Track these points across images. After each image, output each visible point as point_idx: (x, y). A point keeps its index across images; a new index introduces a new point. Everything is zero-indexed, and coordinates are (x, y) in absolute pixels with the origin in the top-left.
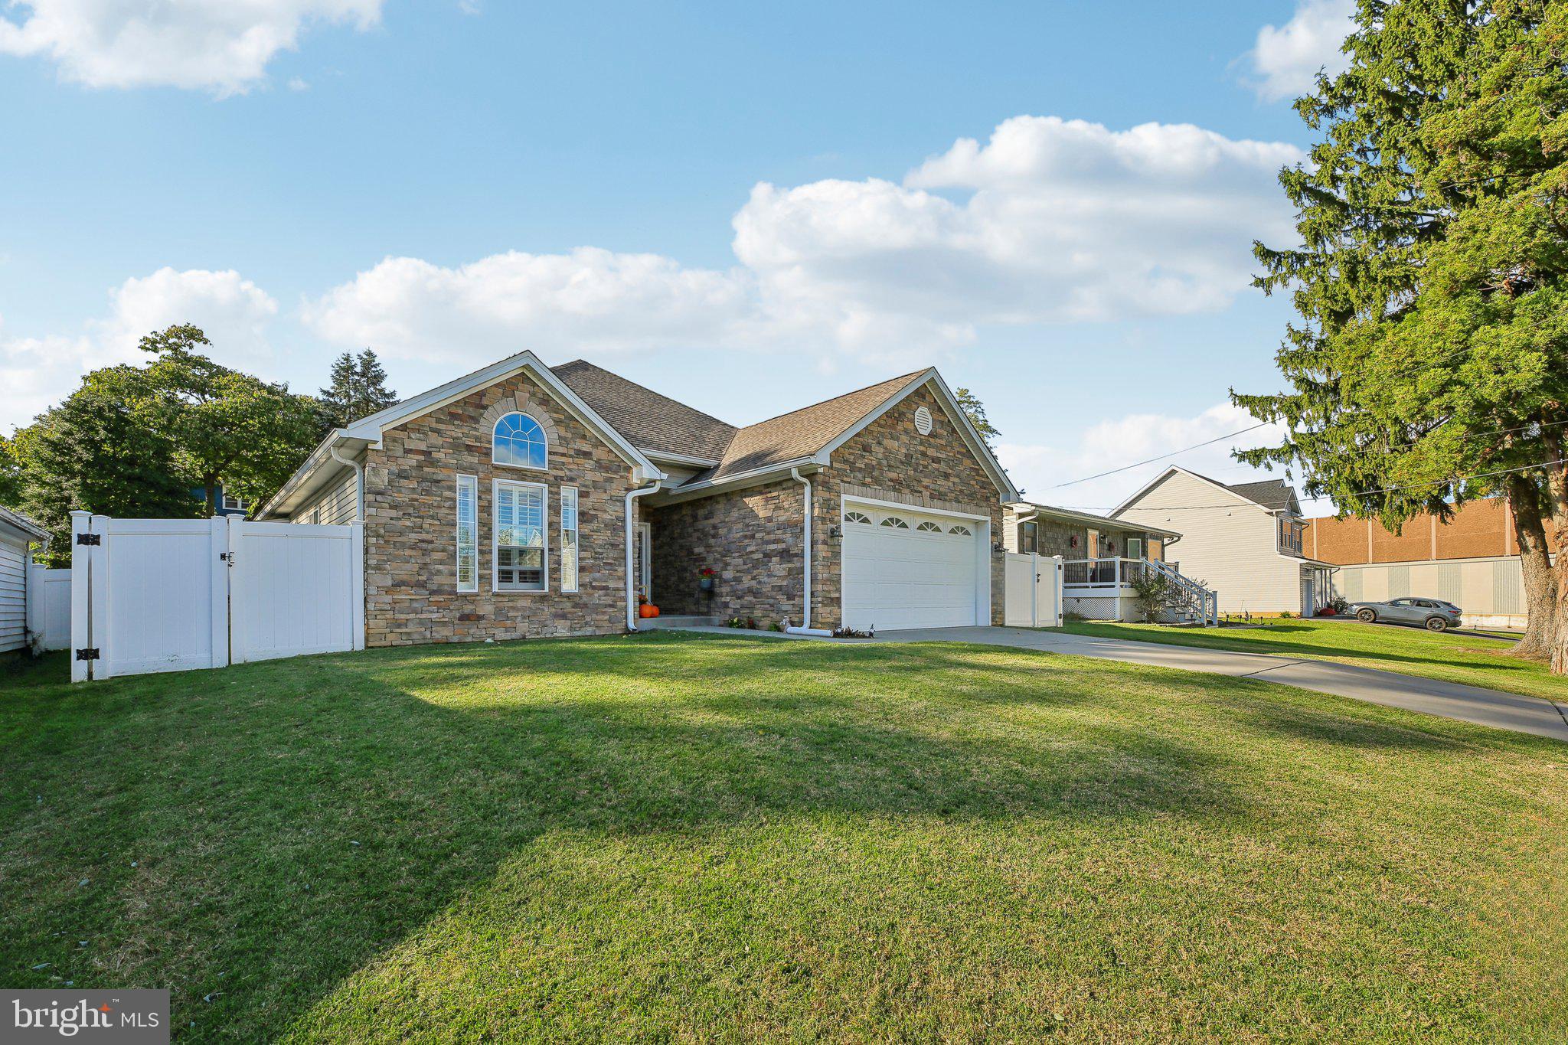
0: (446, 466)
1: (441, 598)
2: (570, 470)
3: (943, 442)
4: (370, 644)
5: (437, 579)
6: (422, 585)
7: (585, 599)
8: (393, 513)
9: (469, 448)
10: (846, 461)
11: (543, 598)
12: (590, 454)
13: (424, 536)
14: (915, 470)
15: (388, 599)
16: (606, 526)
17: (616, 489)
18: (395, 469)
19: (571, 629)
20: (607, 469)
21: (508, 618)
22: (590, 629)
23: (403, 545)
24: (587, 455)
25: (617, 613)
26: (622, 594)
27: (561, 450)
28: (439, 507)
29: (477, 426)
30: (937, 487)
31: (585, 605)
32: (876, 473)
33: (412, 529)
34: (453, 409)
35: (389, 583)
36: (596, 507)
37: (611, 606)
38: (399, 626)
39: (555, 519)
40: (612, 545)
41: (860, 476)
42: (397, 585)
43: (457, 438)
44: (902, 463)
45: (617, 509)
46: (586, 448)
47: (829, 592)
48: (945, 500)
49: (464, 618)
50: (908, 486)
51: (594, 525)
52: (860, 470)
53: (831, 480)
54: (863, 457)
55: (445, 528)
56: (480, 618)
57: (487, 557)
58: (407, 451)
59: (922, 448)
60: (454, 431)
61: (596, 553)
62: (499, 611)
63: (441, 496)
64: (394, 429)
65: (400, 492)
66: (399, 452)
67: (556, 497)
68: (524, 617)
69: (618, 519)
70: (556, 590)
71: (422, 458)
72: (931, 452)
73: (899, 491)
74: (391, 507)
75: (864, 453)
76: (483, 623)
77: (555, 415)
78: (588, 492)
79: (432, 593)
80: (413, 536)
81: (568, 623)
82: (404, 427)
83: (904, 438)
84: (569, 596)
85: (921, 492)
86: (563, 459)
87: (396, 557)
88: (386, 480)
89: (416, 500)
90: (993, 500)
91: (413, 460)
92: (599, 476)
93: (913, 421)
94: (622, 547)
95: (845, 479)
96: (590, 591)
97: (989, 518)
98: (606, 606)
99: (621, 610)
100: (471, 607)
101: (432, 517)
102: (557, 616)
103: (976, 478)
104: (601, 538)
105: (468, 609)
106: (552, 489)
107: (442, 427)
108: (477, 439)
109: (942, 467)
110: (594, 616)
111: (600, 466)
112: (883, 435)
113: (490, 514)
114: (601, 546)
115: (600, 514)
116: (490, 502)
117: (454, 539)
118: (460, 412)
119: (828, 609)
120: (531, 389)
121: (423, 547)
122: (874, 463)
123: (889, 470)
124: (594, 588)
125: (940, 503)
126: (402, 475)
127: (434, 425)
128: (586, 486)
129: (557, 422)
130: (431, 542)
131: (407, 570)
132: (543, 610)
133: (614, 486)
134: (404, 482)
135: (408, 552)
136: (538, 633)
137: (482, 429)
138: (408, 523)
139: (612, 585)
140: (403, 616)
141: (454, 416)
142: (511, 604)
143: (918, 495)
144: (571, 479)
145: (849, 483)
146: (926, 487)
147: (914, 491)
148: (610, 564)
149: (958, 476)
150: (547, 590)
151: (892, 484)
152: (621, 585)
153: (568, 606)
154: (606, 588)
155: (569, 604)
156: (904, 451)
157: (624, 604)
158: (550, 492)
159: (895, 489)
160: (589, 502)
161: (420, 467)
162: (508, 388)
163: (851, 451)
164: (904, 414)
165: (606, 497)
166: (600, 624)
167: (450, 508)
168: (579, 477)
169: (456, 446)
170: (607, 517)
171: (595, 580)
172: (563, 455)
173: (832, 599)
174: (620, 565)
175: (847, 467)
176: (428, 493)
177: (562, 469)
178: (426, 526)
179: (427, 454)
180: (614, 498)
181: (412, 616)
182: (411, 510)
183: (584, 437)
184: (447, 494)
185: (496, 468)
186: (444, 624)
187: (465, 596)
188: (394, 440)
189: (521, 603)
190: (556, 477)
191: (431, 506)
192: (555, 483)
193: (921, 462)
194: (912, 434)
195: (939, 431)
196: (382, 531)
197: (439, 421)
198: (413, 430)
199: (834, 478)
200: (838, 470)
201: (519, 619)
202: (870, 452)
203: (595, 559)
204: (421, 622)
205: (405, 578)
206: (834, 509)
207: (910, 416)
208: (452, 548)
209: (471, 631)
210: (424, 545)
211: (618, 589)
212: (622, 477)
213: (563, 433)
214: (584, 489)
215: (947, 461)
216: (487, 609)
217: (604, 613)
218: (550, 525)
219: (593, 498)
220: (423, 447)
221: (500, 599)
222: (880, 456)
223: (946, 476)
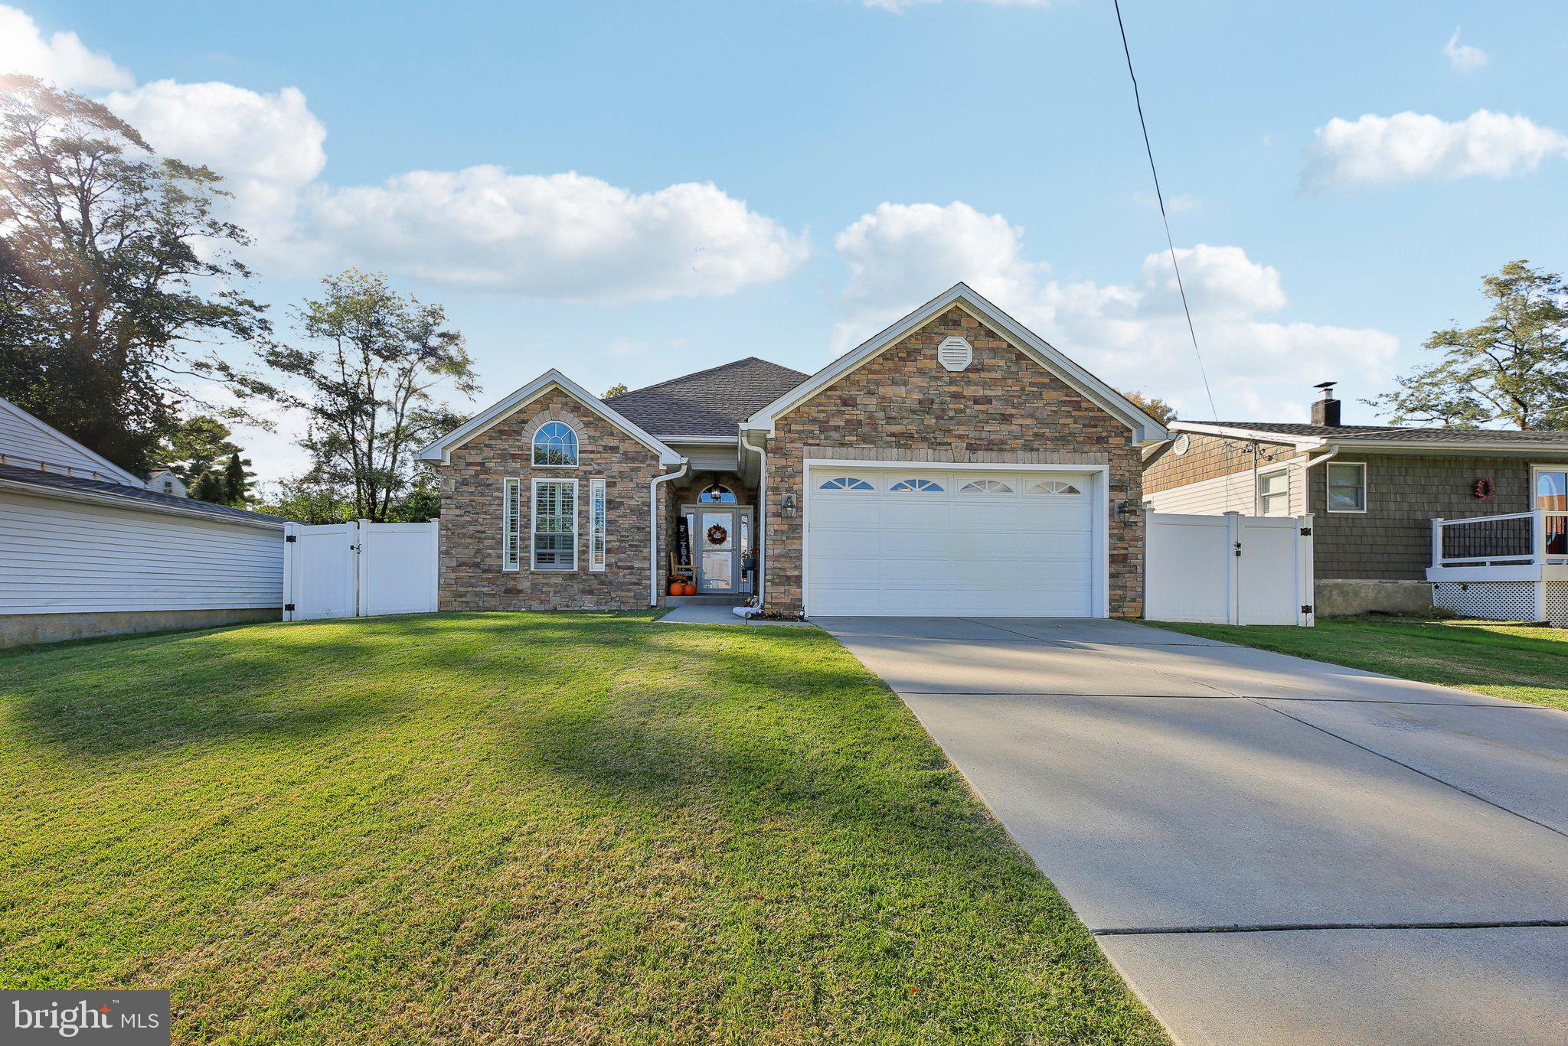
0: (496, 473)
1: (490, 576)
2: (598, 464)
3: (999, 375)
4: (442, 609)
5: (488, 561)
6: (476, 565)
7: (611, 577)
8: (458, 512)
9: (513, 456)
10: (814, 421)
11: (572, 576)
12: (618, 448)
13: (479, 528)
14: (938, 418)
15: (453, 576)
16: (631, 511)
17: (641, 478)
18: (459, 479)
19: (598, 603)
20: (633, 460)
21: (542, 593)
22: (616, 604)
23: (464, 535)
24: (614, 449)
25: (642, 591)
26: (647, 573)
27: (590, 448)
28: (490, 505)
29: (519, 438)
30: (984, 435)
31: (611, 583)
32: (865, 429)
33: (470, 523)
34: (502, 428)
35: (454, 564)
36: (623, 494)
37: (635, 584)
38: (461, 597)
39: (584, 508)
40: (638, 529)
41: (835, 435)
42: (461, 565)
43: (504, 450)
44: (913, 412)
45: (642, 495)
46: (613, 442)
47: (784, 569)
48: (1001, 450)
49: (508, 591)
50: (924, 439)
51: (621, 512)
52: (836, 428)
53: (788, 445)
54: (843, 413)
55: (494, 521)
56: (520, 591)
57: (527, 543)
58: (468, 464)
59: (953, 389)
60: (502, 444)
61: (622, 536)
62: (534, 586)
63: (491, 496)
64: (459, 448)
65: (462, 495)
66: (463, 466)
67: (586, 489)
68: (555, 592)
69: (644, 504)
70: (584, 569)
71: (479, 468)
72: (969, 391)
73: (909, 447)
74: (457, 508)
75: (843, 409)
76: (522, 596)
77: (585, 419)
78: (615, 482)
79: (485, 571)
80: (471, 528)
81: (595, 598)
82: (465, 447)
83: (918, 381)
84: (596, 575)
85: (950, 444)
86: (592, 456)
87: (460, 544)
88: (453, 487)
89: (474, 501)
90: (1114, 441)
91: (471, 471)
92: (626, 467)
93: (935, 357)
94: (647, 529)
95: (811, 441)
96: (615, 570)
97: (1105, 468)
98: (631, 584)
99: (645, 587)
100: (513, 583)
101: (485, 513)
102: (584, 592)
103: (1074, 413)
104: (625, 523)
105: (511, 584)
106: (581, 482)
107: (493, 442)
108: (520, 448)
109: (997, 407)
110: (619, 593)
111: (627, 457)
112: (878, 384)
113: (529, 508)
114: (627, 530)
115: (625, 501)
116: (529, 498)
117: (501, 529)
118: (507, 429)
119: (782, 589)
120: (563, 400)
121: (478, 537)
122: (861, 417)
123: (887, 423)
124: (619, 567)
125: (988, 455)
126: (465, 483)
127: (487, 442)
128: (612, 477)
129: (587, 425)
130: (484, 532)
131: (465, 554)
132: (572, 586)
133: (640, 474)
134: (465, 488)
135: (468, 541)
136: (568, 606)
137: (524, 440)
138: (468, 519)
139: (637, 565)
140: (462, 589)
141: (501, 432)
142: (545, 581)
143: (944, 448)
144: (599, 472)
145: (818, 445)
146: (960, 437)
147: (935, 445)
148: (636, 546)
149: (1032, 416)
150: (576, 569)
151: (894, 439)
152: (646, 565)
153: (595, 584)
154: (631, 568)
155: (595, 582)
156: (917, 396)
157: (647, 582)
158: (580, 485)
159: (899, 446)
160: (615, 491)
161: (477, 475)
162: (544, 404)
163: (820, 408)
164: (919, 351)
165: (631, 485)
166: (624, 600)
167: (498, 505)
168: (607, 470)
169: (504, 456)
170: (633, 503)
171: (621, 560)
172: (592, 452)
173: (788, 578)
174: (645, 547)
175: (816, 429)
176: (483, 495)
177: (591, 465)
178: (480, 520)
179: (482, 464)
180: (640, 486)
181: (470, 589)
182: (470, 509)
183: (612, 434)
184: (496, 494)
185: (534, 470)
186: (493, 596)
187: (508, 574)
188: (459, 457)
189: (554, 580)
190: (585, 472)
191: (484, 505)
192: (585, 477)
193: (951, 406)
194: (932, 374)
195: (988, 361)
196: (450, 525)
197: (491, 438)
198: (472, 448)
199: (793, 441)
200: (799, 432)
201: (551, 594)
202: (854, 405)
203: (621, 541)
204: (477, 594)
205: (466, 560)
206: (791, 476)
207: (929, 352)
208: (499, 536)
209: (513, 602)
210: (479, 535)
211: (642, 569)
212: (649, 465)
213: (592, 433)
214: (610, 480)
215: (1007, 400)
216: (525, 585)
217: (629, 590)
218: (580, 513)
219: (619, 487)
220: (479, 459)
221: (535, 577)
222: (872, 408)
223: (1005, 418)
